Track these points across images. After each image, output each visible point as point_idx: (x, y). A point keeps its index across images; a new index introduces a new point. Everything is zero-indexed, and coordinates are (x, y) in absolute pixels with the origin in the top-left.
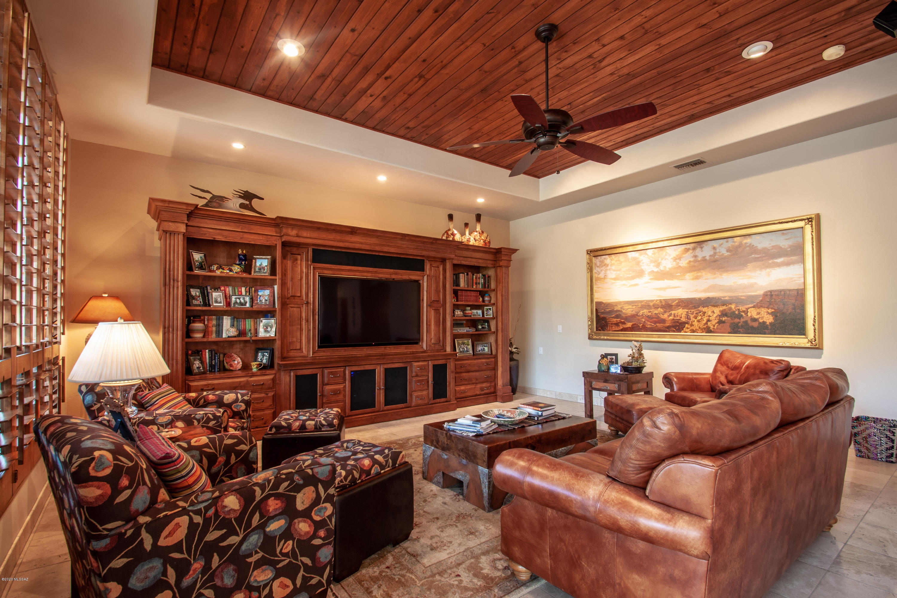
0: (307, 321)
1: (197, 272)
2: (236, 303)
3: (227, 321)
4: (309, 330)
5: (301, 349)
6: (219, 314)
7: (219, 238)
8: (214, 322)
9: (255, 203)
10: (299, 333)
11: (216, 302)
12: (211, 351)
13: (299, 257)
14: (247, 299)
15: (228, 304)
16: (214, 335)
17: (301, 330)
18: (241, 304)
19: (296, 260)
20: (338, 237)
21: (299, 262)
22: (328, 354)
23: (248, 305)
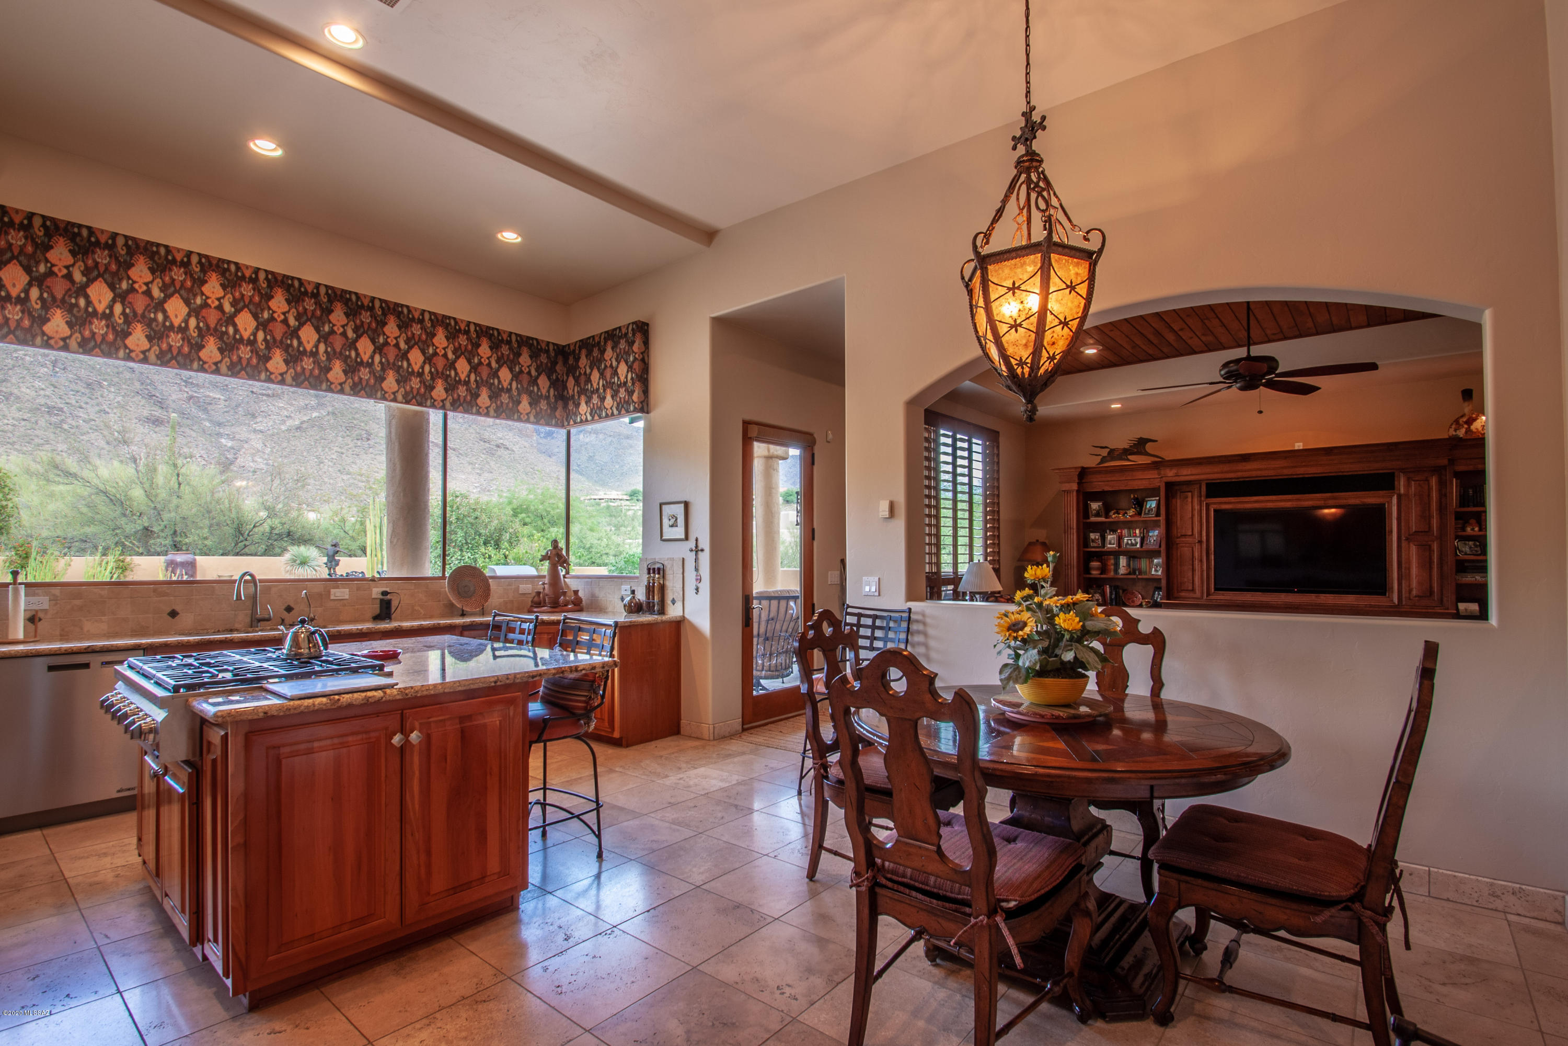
0: (1201, 561)
1: (1093, 519)
2: (1127, 543)
3: (1123, 561)
4: (1202, 571)
5: (1193, 590)
6: (1116, 554)
7: (1107, 489)
8: (1112, 561)
9: (1149, 447)
10: (1190, 574)
11: (1110, 544)
12: (1110, 587)
13: (1190, 494)
14: (1138, 540)
15: (1119, 545)
16: (1112, 573)
17: (1193, 570)
18: (1132, 545)
19: (1187, 497)
20: (1226, 467)
21: (1190, 500)
22: (1228, 598)
23: (1138, 546)
